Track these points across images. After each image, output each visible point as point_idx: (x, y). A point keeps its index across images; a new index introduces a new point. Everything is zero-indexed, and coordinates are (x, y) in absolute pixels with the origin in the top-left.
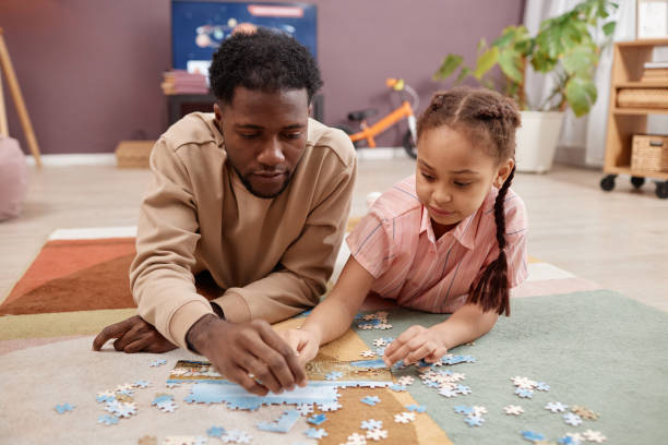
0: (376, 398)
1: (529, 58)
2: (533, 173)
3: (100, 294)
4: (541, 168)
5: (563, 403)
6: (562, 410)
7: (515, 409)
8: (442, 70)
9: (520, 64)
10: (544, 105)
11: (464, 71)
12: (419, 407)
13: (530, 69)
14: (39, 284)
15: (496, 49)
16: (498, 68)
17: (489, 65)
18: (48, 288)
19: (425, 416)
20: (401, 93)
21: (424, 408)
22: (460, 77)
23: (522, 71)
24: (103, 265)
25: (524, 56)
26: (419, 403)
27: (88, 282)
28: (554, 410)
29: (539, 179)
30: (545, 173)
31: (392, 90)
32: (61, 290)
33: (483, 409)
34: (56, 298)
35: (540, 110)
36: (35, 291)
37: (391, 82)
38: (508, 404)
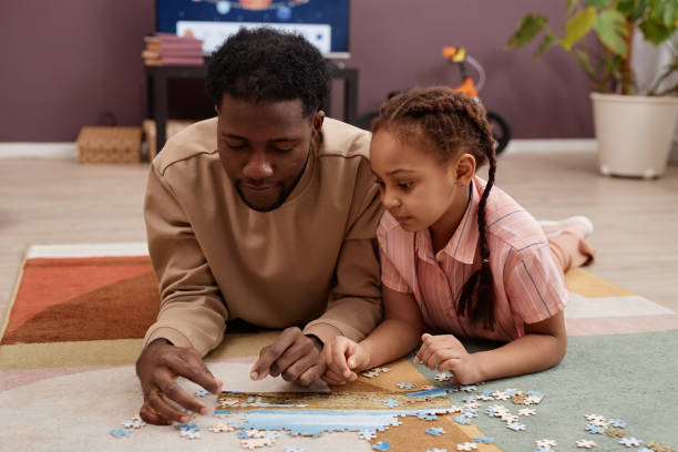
0: (441, 430)
1: (639, 22)
2: (639, 178)
3: (116, 322)
4: (649, 173)
5: (638, 439)
6: (637, 444)
7: (587, 443)
8: (519, 35)
9: (625, 31)
10: (657, 86)
11: (547, 39)
12: (485, 439)
13: (638, 36)
14: (40, 310)
15: (592, 10)
16: (593, 36)
17: (582, 32)
18: (52, 314)
19: (492, 447)
20: (462, 65)
21: (492, 439)
22: (541, 47)
23: (628, 40)
24: (106, 289)
25: (630, 20)
26: (486, 435)
27: (97, 309)
28: (628, 444)
29: (646, 186)
30: (655, 178)
31: (450, 61)
32: (67, 317)
33: (553, 442)
34: (67, 326)
35: (651, 94)
36: (37, 318)
37: (449, 51)
38: (579, 439)
